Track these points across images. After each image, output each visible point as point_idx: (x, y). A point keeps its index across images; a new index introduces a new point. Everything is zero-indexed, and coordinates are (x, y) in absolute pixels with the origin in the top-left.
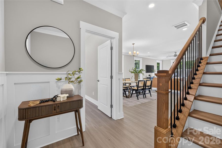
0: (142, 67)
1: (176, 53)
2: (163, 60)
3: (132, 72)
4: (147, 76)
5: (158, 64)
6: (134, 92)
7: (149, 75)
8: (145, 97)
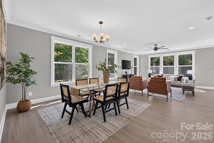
0: (117, 62)
1: (156, 45)
2: (140, 55)
3: (99, 69)
4: (123, 73)
5: (135, 59)
6: (99, 105)
7: (126, 72)
8: (117, 113)
